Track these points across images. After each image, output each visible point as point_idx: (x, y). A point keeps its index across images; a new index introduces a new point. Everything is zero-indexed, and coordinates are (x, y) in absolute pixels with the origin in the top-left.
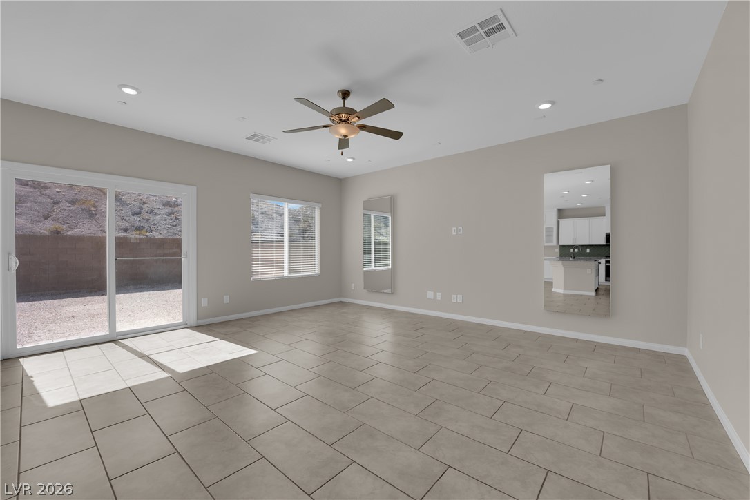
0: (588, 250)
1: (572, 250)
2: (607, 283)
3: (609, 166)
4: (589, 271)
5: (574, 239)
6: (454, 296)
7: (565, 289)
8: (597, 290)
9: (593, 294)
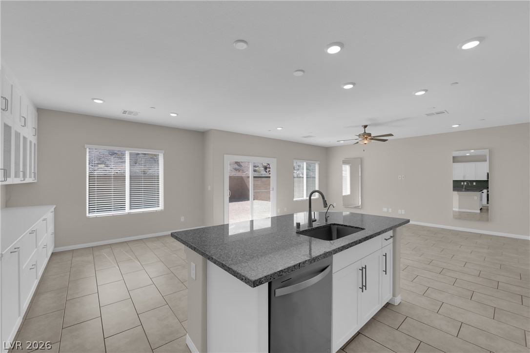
0: (474, 184)
1: (462, 183)
2: (487, 205)
3: (488, 150)
4: (476, 198)
5: (464, 176)
6: (399, 211)
7: (459, 208)
8: (481, 209)
9: (479, 211)
